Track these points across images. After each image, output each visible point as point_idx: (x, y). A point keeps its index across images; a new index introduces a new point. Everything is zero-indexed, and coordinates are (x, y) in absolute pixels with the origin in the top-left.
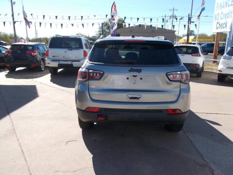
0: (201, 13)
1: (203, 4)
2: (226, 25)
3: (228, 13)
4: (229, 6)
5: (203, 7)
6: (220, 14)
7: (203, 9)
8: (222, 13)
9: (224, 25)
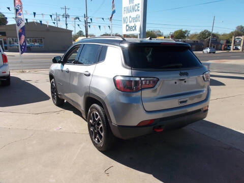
0: (112, 15)
1: (113, 6)
2: (135, 28)
3: (136, 18)
4: (136, 11)
5: (113, 10)
6: (128, 18)
7: (114, 12)
8: (130, 17)
9: (134, 28)
